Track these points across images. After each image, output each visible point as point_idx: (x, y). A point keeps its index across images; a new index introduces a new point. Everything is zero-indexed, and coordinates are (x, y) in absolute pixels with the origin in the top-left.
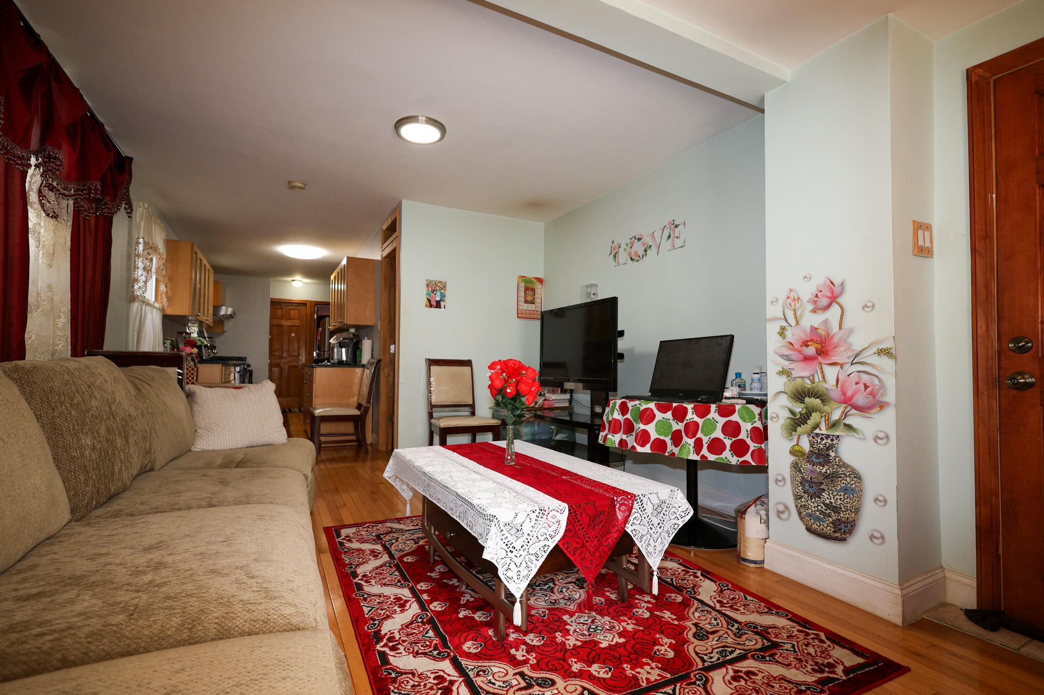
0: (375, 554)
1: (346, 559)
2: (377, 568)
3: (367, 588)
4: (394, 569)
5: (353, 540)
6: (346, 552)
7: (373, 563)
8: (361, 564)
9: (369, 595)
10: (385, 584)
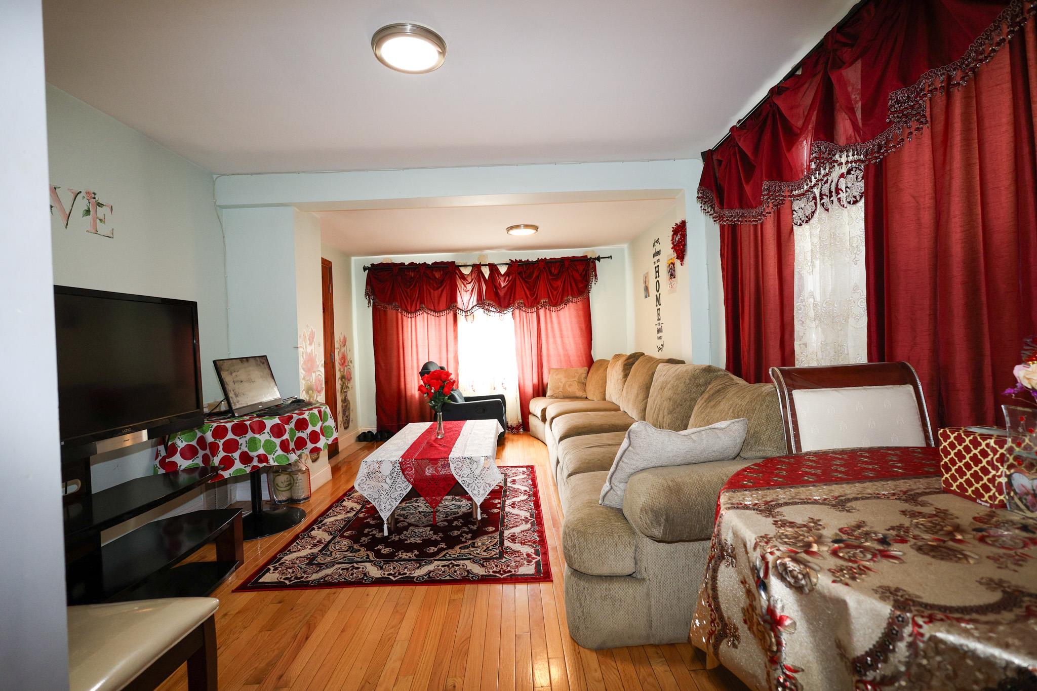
0: (513, 539)
1: (536, 537)
2: (517, 526)
3: (528, 515)
4: (505, 524)
5: (525, 557)
6: (534, 543)
7: (516, 530)
8: (526, 531)
9: (528, 511)
10: (516, 515)
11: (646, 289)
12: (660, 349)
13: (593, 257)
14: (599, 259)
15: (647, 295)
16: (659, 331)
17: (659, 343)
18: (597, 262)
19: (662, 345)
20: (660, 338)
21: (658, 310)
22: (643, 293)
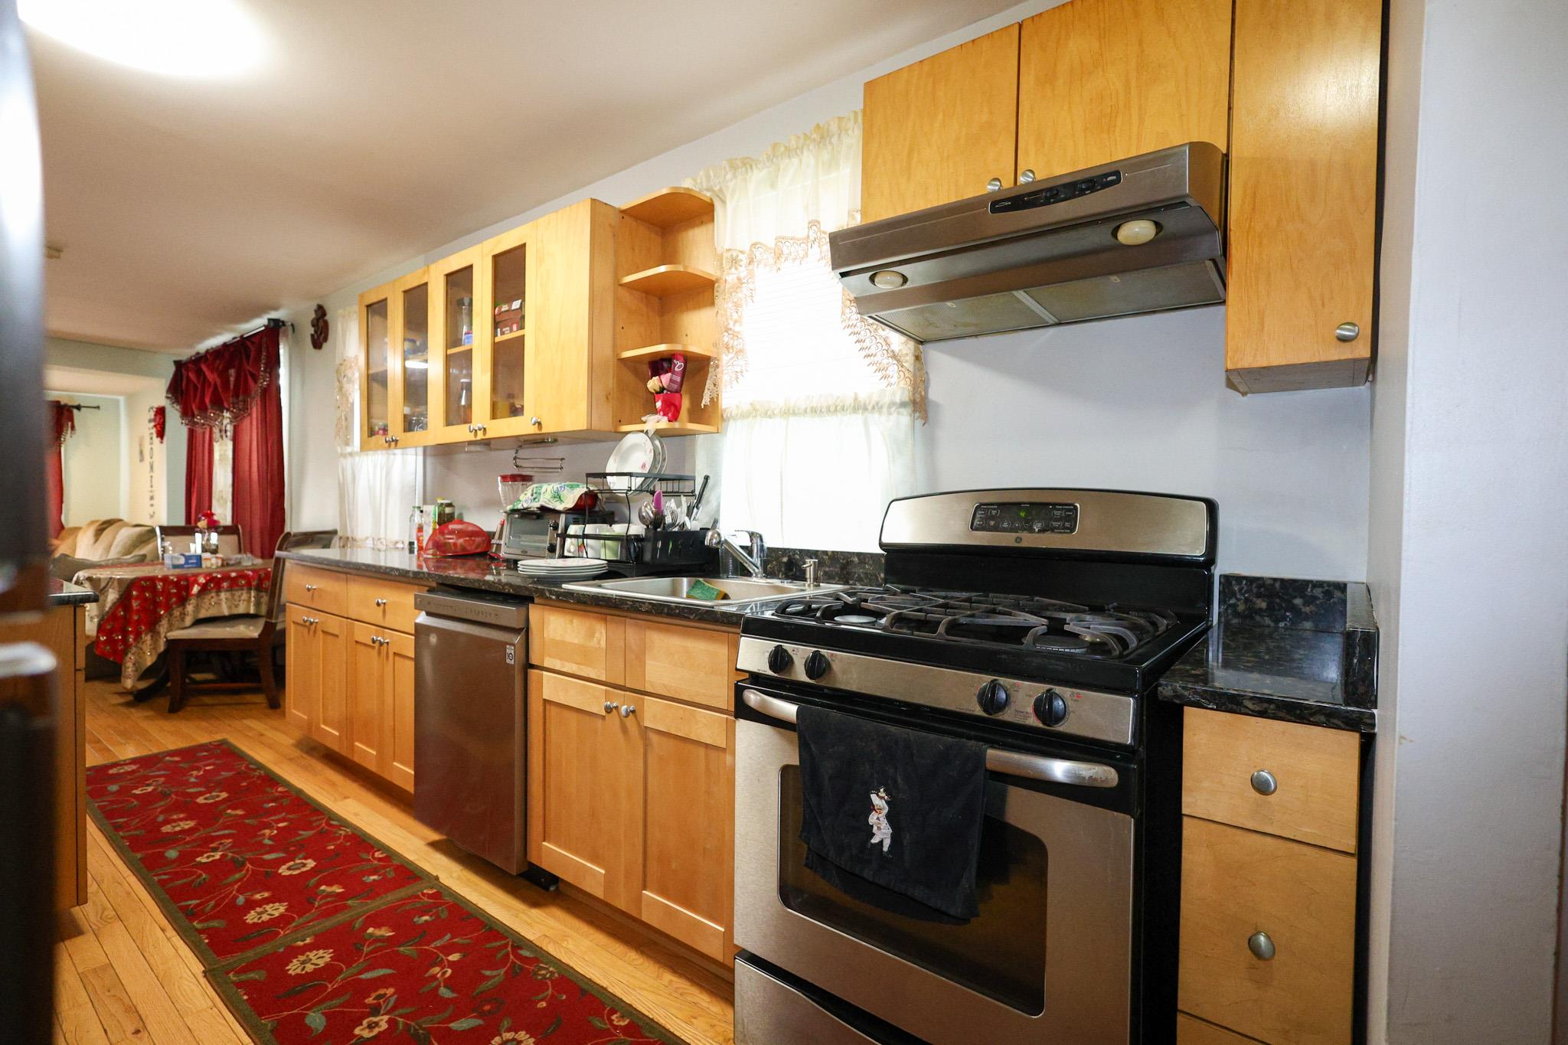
11: (141, 453)
12: (152, 516)
13: (70, 404)
14: (78, 408)
15: (142, 460)
16: (152, 498)
17: (151, 510)
18: (75, 411)
19: (154, 513)
20: (152, 505)
21: (152, 477)
22: (137, 457)
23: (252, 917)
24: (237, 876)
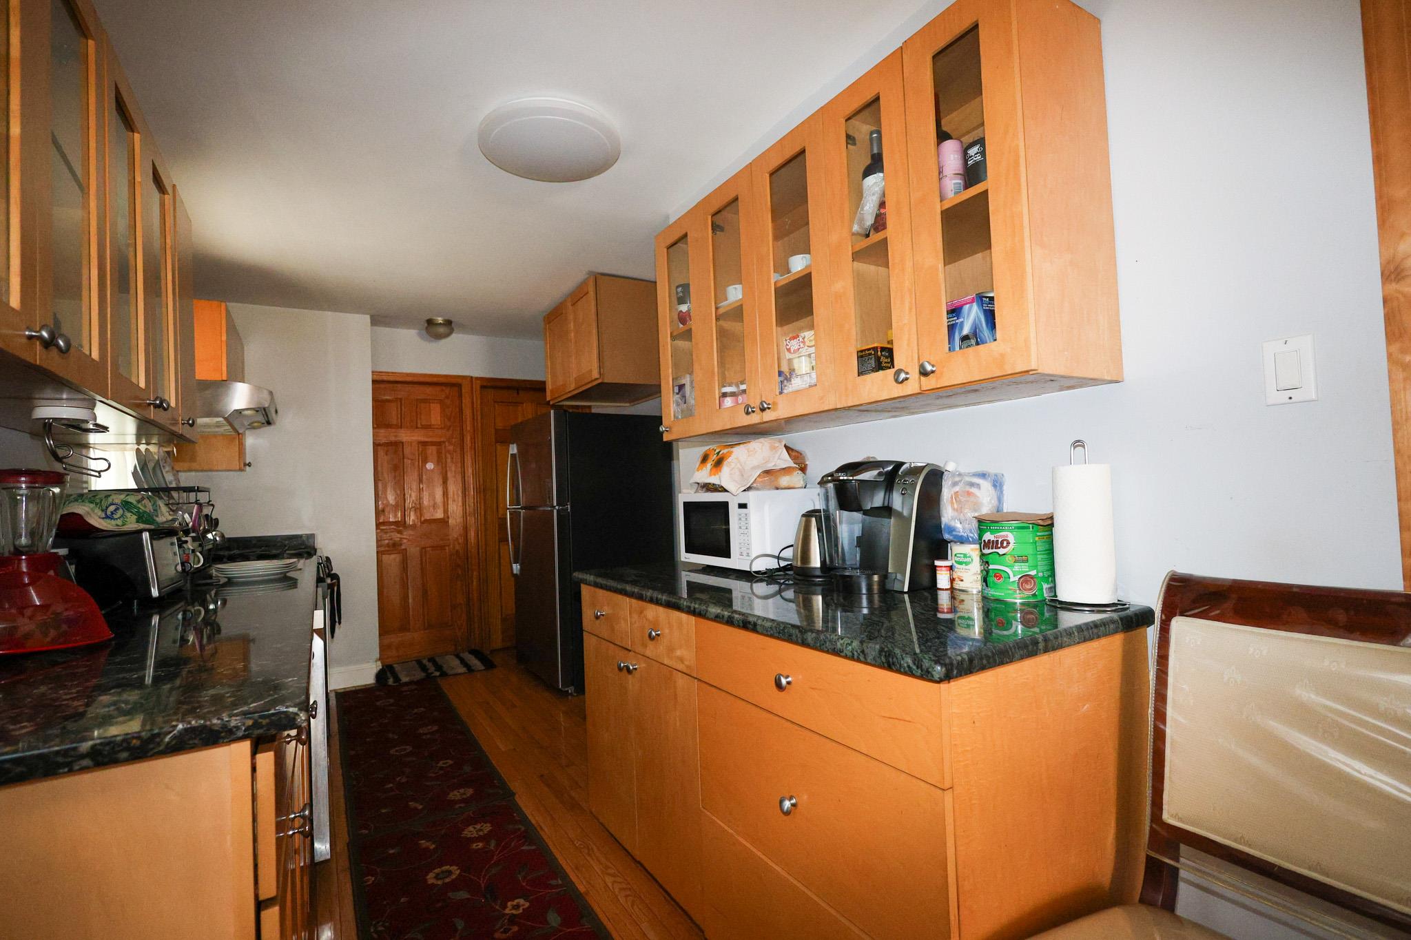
23: (487, 828)
24: (494, 871)
